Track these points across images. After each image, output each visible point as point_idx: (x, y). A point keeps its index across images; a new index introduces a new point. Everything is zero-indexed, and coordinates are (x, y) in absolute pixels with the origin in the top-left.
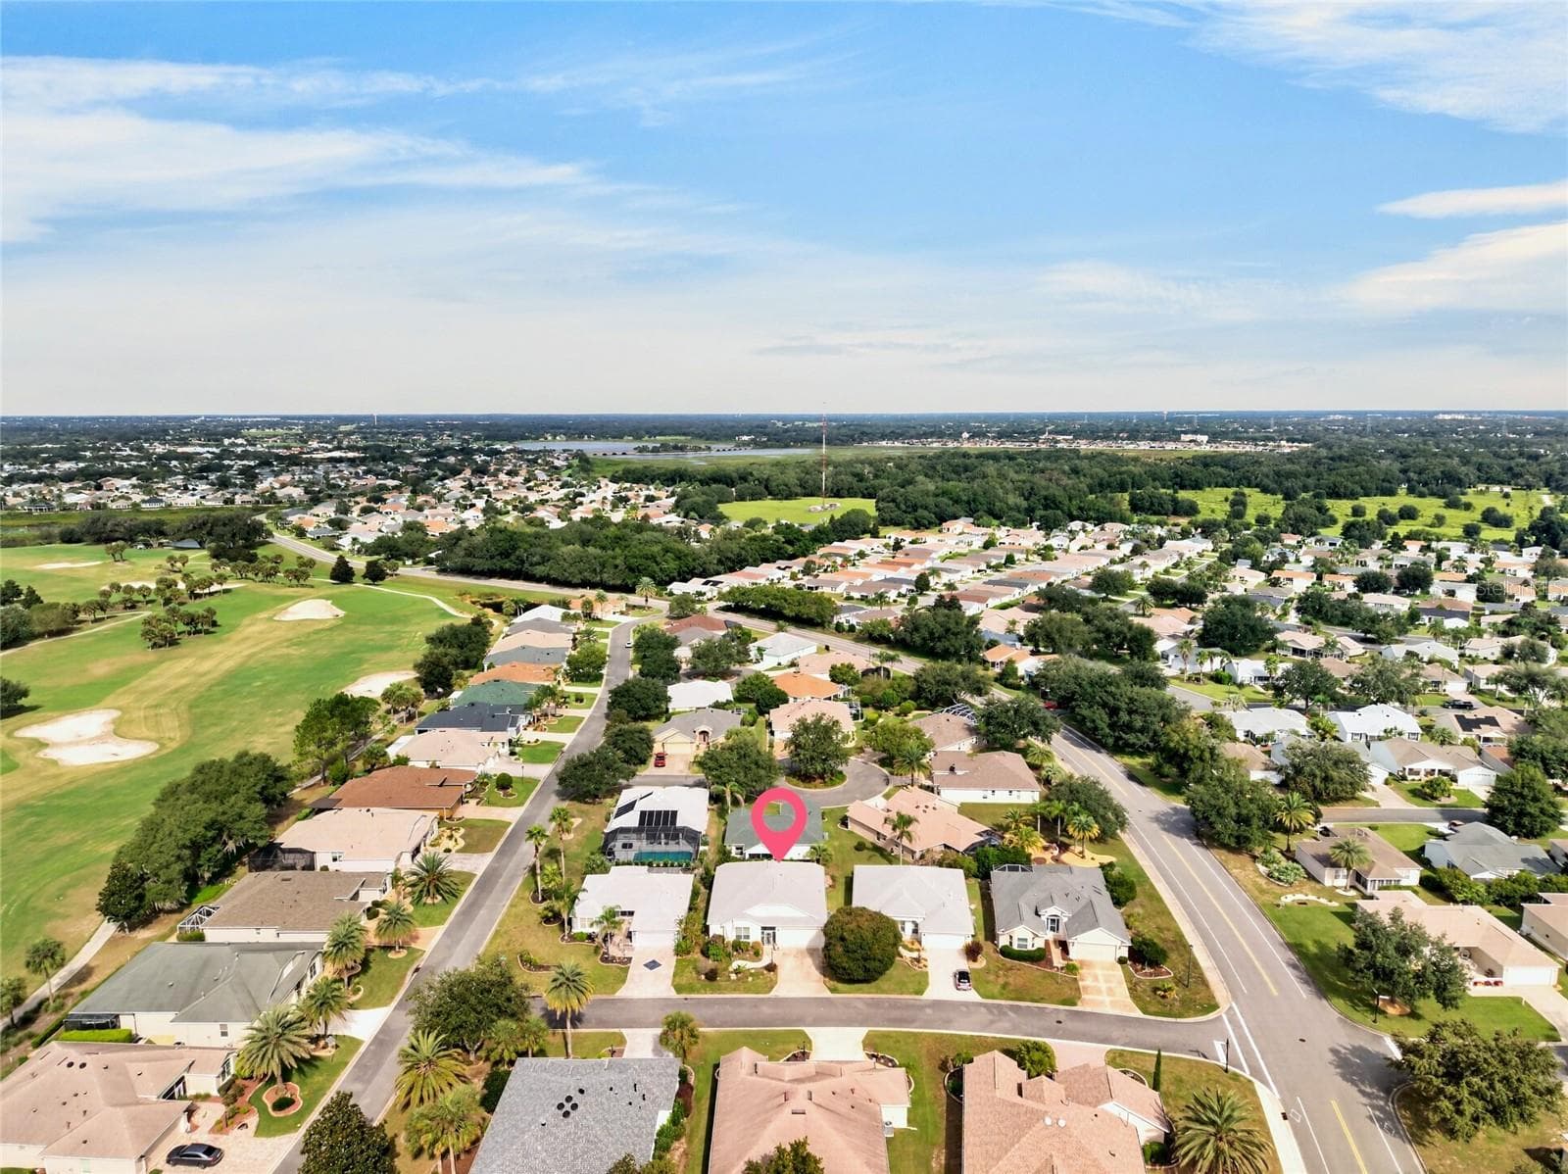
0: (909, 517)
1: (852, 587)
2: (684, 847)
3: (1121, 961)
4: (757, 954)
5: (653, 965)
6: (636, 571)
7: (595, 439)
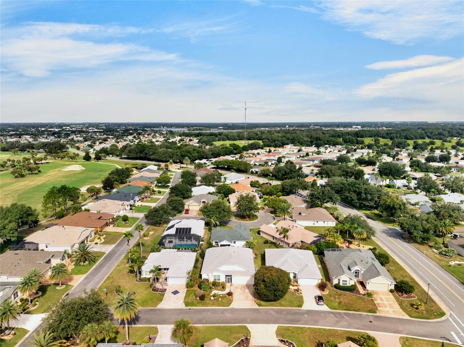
0: (273, 144)
1: (256, 162)
2: (194, 242)
3: (391, 291)
4: (224, 288)
5: (176, 292)
6: (183, 156)
7: (175, 128)
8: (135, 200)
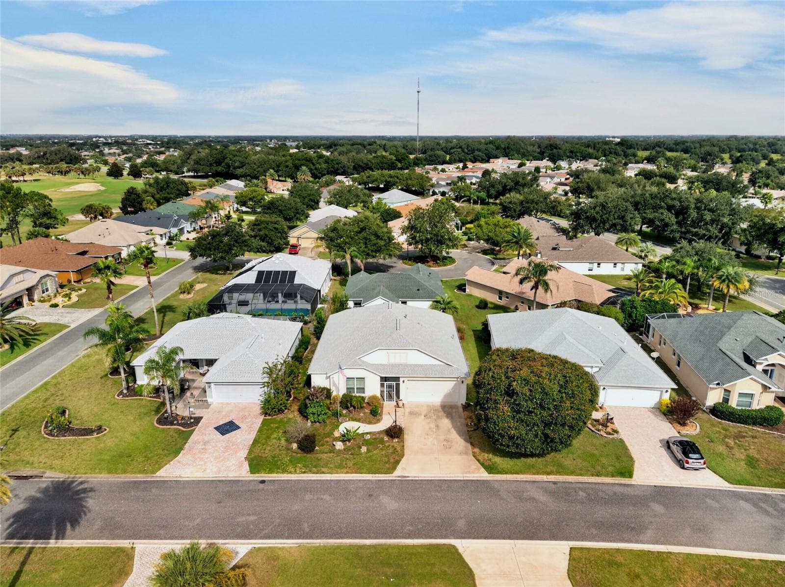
0: (469, 156)
1: (440, 180)
2: (303, 304)
4: (375, 413)
5: (227, 428)
7: (291, 141)
8: (183, 228)
